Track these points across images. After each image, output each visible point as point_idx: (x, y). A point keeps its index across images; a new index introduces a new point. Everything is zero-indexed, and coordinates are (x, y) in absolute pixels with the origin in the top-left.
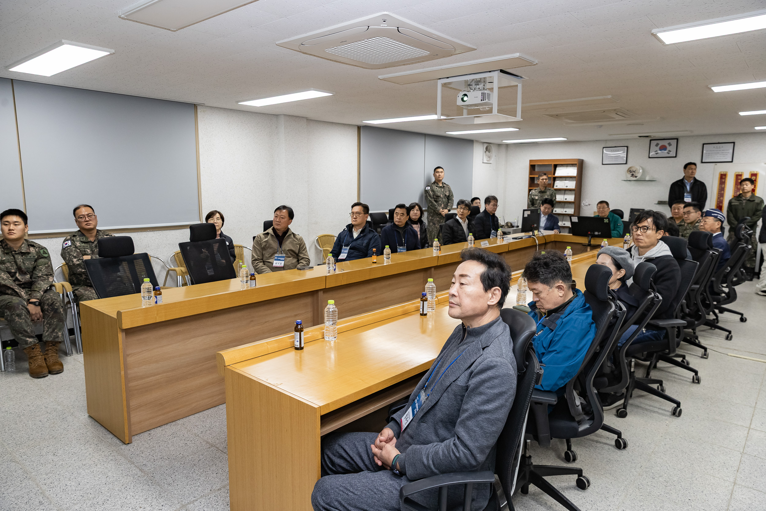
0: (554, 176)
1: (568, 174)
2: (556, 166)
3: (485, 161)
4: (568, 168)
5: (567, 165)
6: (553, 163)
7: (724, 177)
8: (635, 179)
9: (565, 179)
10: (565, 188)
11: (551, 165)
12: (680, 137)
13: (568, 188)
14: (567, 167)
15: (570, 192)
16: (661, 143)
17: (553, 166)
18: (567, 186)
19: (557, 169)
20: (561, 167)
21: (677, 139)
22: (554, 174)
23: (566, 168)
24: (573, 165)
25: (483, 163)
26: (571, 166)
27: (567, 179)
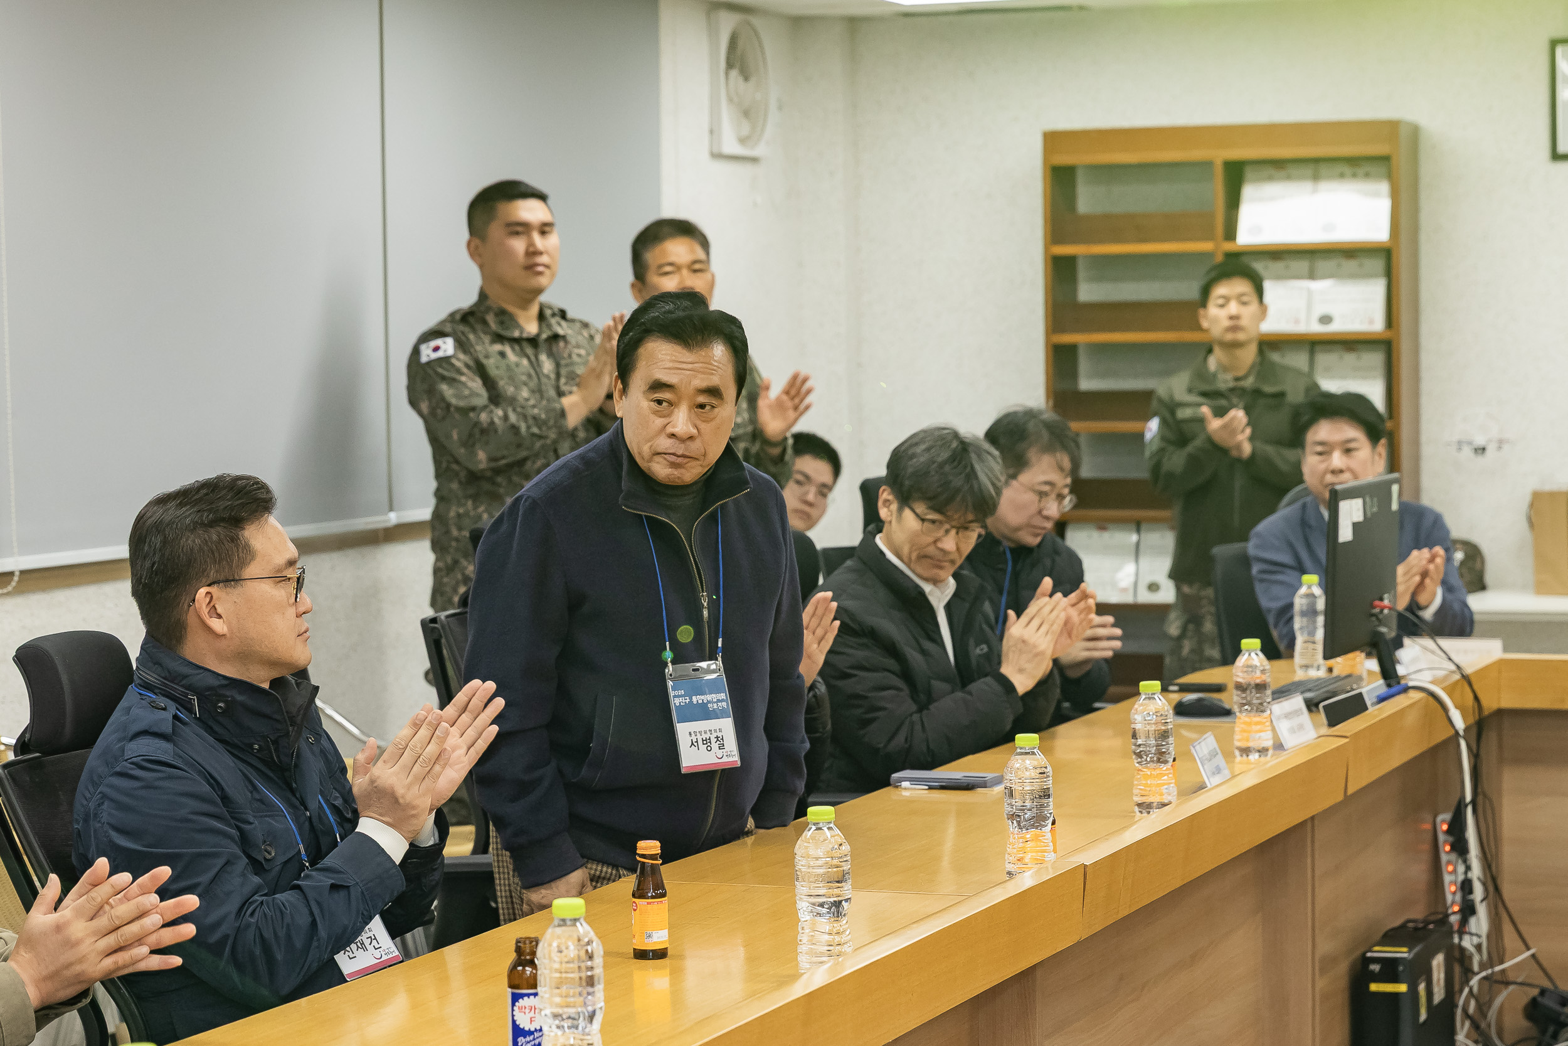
0: (1228, 247)
1: (1328, 228)
2: (1235, 173)
3: (730, 146)
4: (1323, 186)
5: (1313, 167)
6: (1221, 155)
9: (1303, 265)
10: (1316, 328)
11: (1205, 166)
13: (1338, 326)
14: (1316, 178)
15: (1350, 358)
17: (1216, 171)
18: (1326, 319)
19: (1249, 191)
20: (1270, 178)
22: (1230, 233)
23: (1307, 186)
24: (1352, 165)
25: (717, 156)
26: (1347, 170)
27: (1322, 265)
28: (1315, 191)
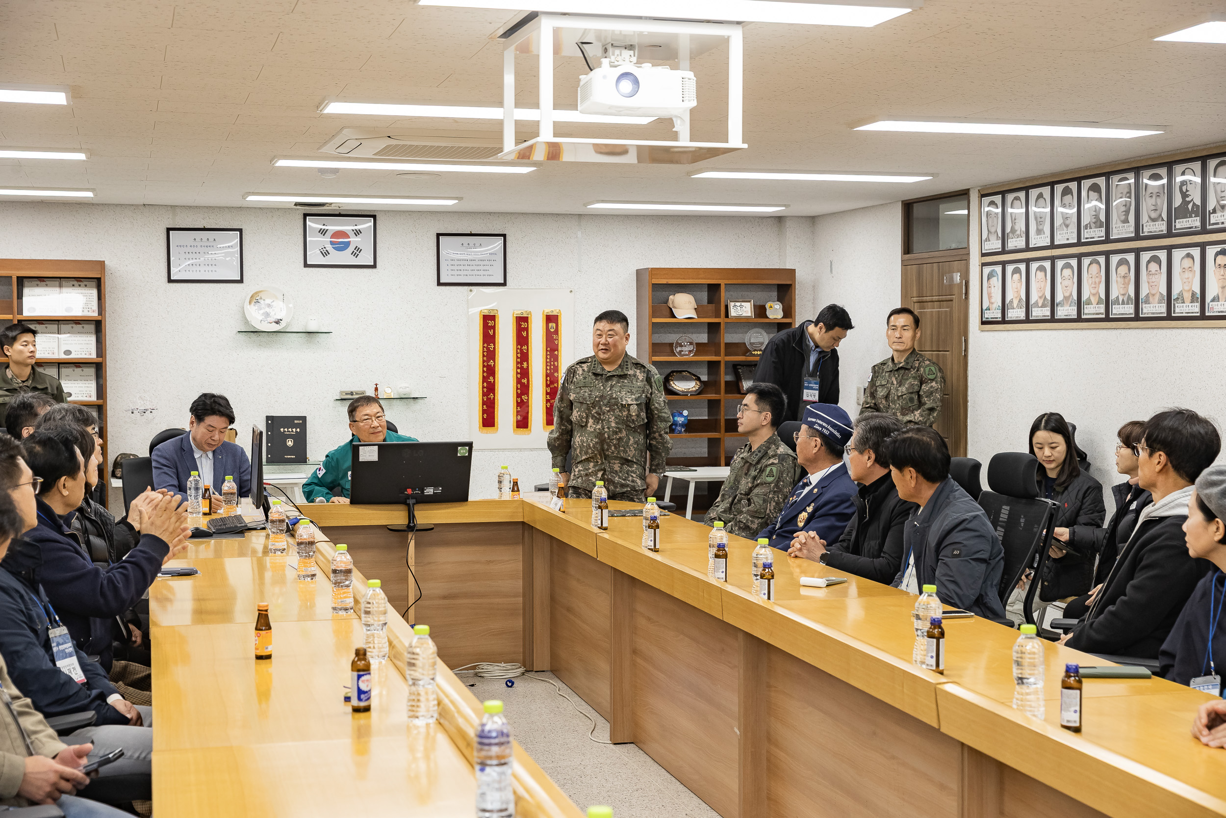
0: (20, 317)
1: (67, 310)
2: (21, 281)
4: (64, 290)
5: (60, 281)
6: (15, 273)
7: (491, 323)
8: (275, 328)
9: (54, 327)
10: (63, 356)
11: (8, 277)
12: (380, 211)
13: (74, 356)
14: (60, 286)
15: (78, 370)
16: (334, 226)
17: (15, 280)
18: (68, 352)
19: (26, 291)
20: (38, 285)
21: (374, 217)
22: (20, 311)
23: (58, 289)
24: (79, 281)
26: (75, 283)
27: (63, 327)
28: (60, 293)
